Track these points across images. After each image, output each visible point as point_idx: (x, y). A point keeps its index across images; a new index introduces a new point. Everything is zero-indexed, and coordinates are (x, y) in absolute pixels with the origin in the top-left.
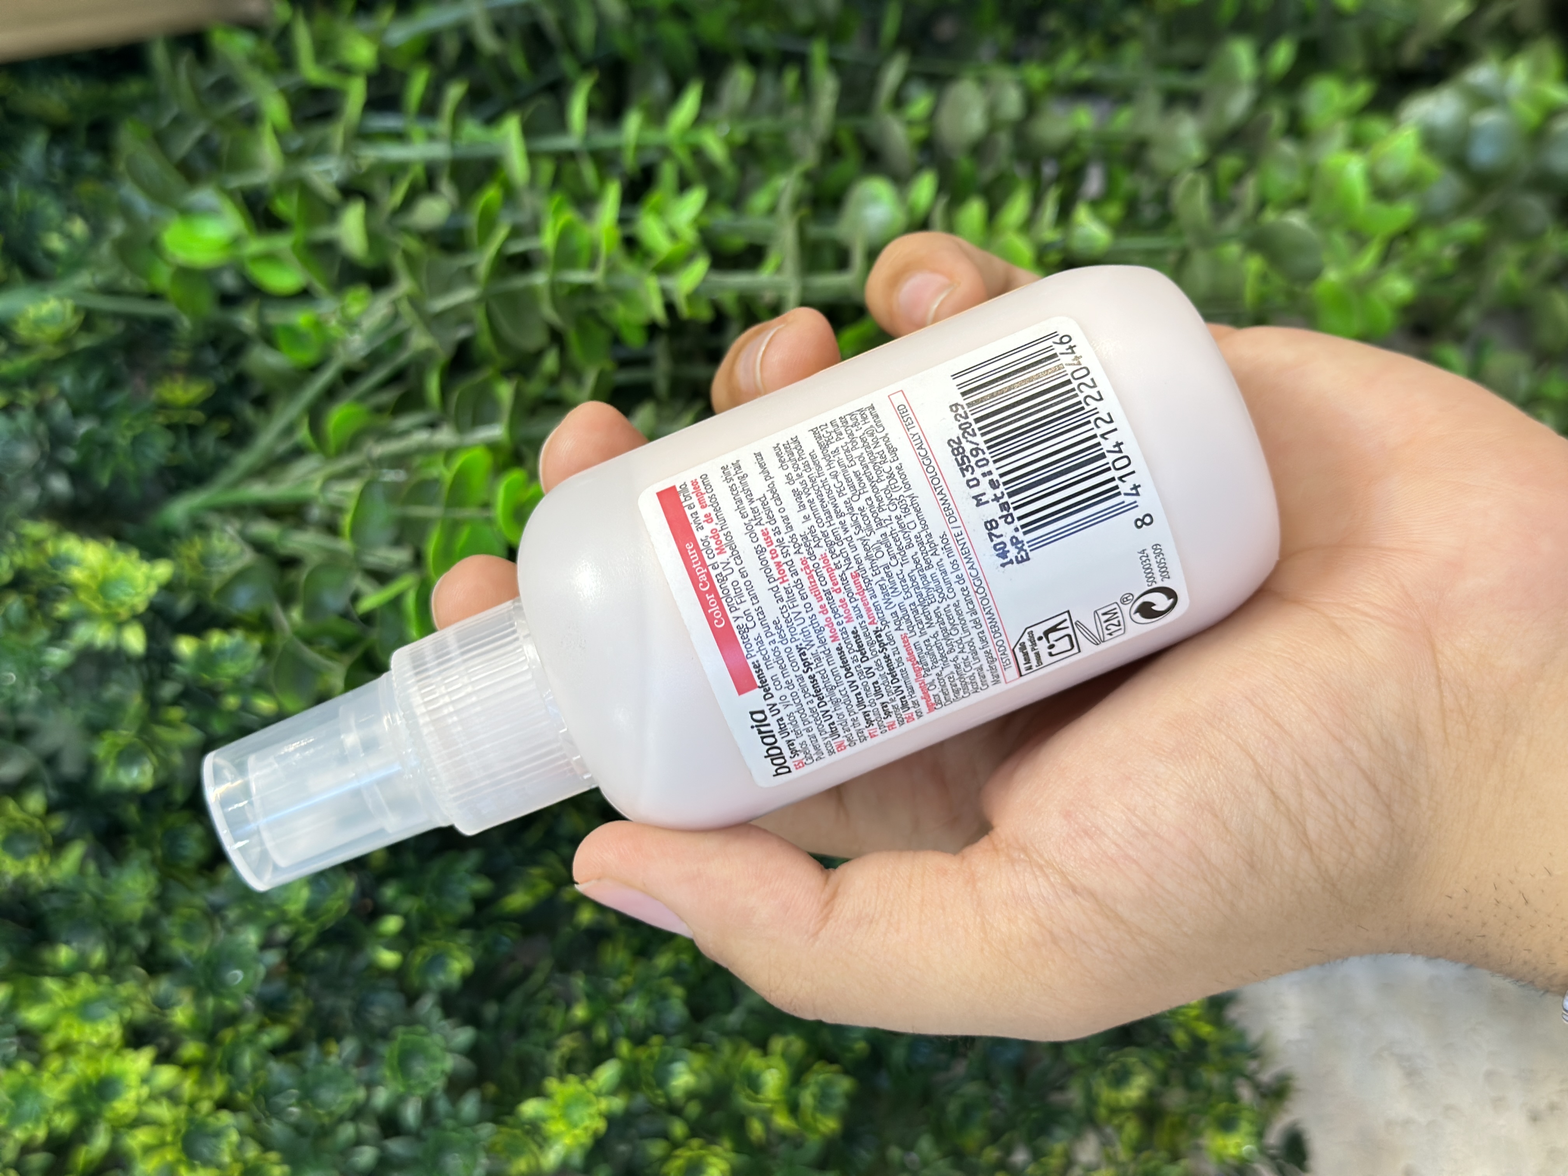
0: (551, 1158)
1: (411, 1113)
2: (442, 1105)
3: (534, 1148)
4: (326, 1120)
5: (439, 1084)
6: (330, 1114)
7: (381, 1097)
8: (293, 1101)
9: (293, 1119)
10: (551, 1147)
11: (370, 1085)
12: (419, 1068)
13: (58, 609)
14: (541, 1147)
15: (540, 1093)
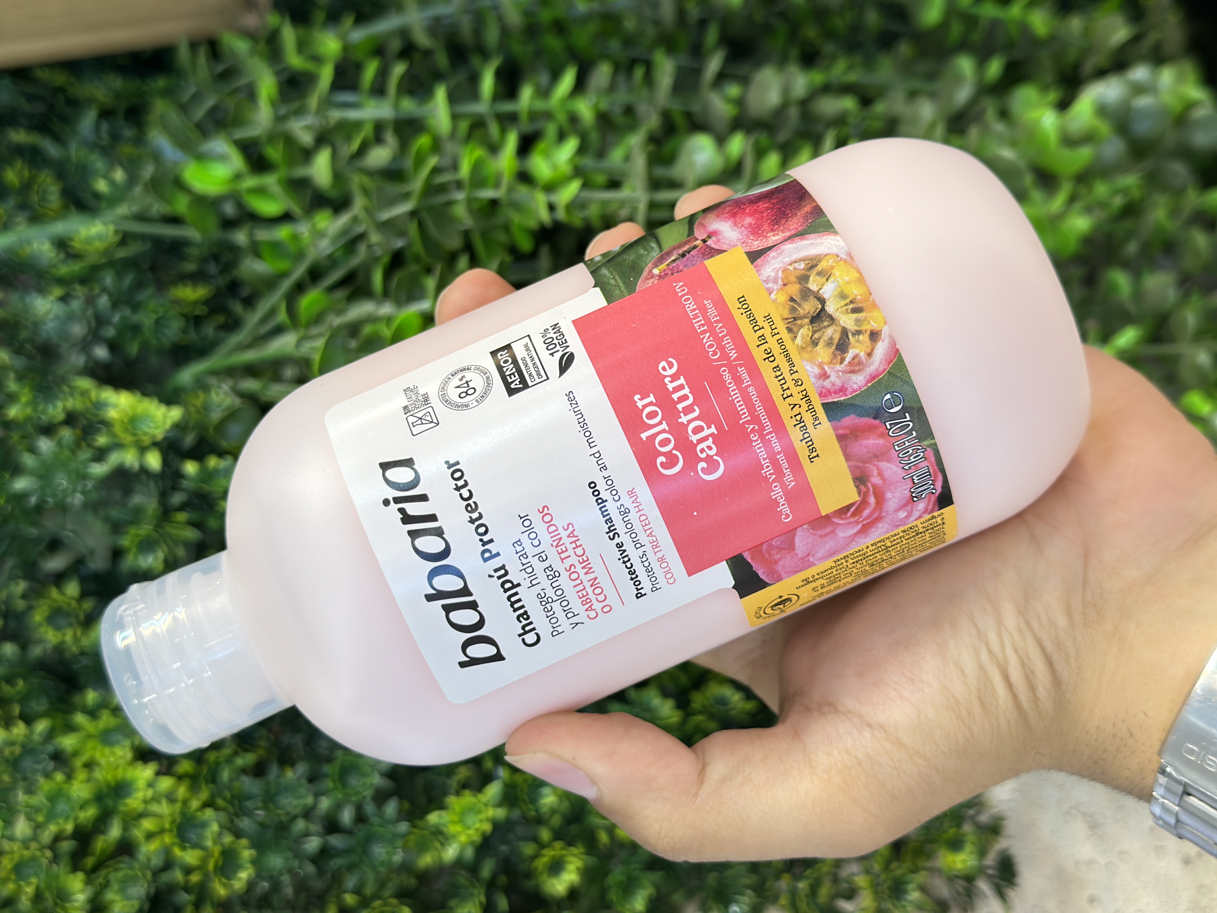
0: (450, 853)
1: (347, 816)
2: (370, 809)
3: (438, 845)
4: (284, 819)
5: (368, 793)
6: (288, 814)
7: (325, 804)
8: (260, 804)
9: (260, 819)
10: (450, 845)
11: (317, 795)
12: (354, 781)
13: (95, 440)
14: (442, 844)
15: (441, 807)
